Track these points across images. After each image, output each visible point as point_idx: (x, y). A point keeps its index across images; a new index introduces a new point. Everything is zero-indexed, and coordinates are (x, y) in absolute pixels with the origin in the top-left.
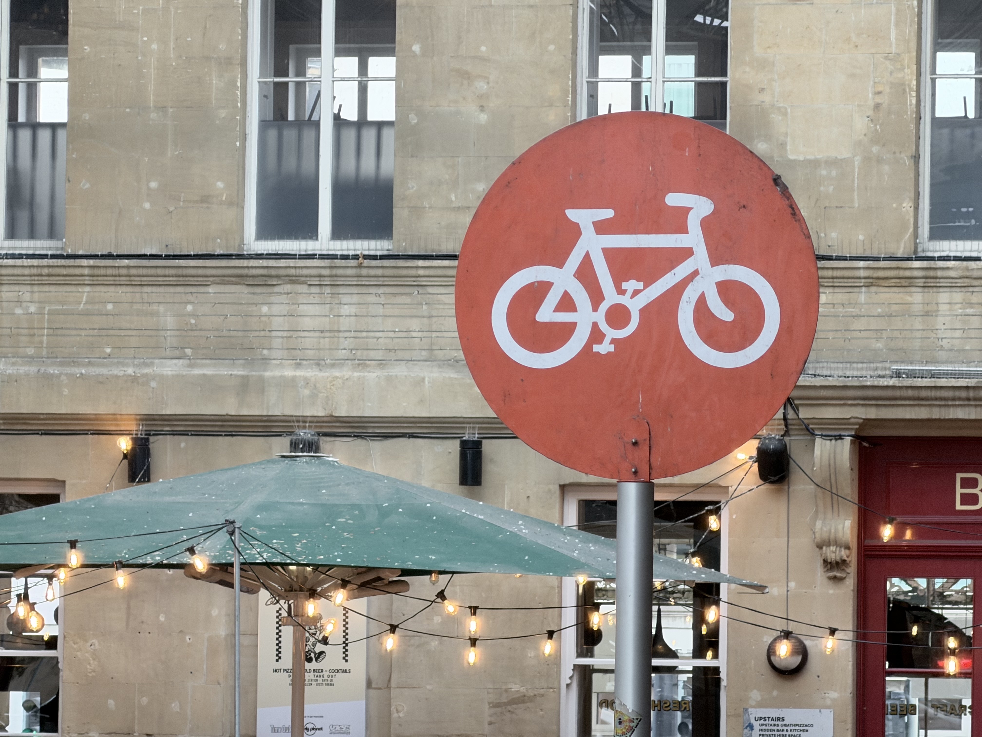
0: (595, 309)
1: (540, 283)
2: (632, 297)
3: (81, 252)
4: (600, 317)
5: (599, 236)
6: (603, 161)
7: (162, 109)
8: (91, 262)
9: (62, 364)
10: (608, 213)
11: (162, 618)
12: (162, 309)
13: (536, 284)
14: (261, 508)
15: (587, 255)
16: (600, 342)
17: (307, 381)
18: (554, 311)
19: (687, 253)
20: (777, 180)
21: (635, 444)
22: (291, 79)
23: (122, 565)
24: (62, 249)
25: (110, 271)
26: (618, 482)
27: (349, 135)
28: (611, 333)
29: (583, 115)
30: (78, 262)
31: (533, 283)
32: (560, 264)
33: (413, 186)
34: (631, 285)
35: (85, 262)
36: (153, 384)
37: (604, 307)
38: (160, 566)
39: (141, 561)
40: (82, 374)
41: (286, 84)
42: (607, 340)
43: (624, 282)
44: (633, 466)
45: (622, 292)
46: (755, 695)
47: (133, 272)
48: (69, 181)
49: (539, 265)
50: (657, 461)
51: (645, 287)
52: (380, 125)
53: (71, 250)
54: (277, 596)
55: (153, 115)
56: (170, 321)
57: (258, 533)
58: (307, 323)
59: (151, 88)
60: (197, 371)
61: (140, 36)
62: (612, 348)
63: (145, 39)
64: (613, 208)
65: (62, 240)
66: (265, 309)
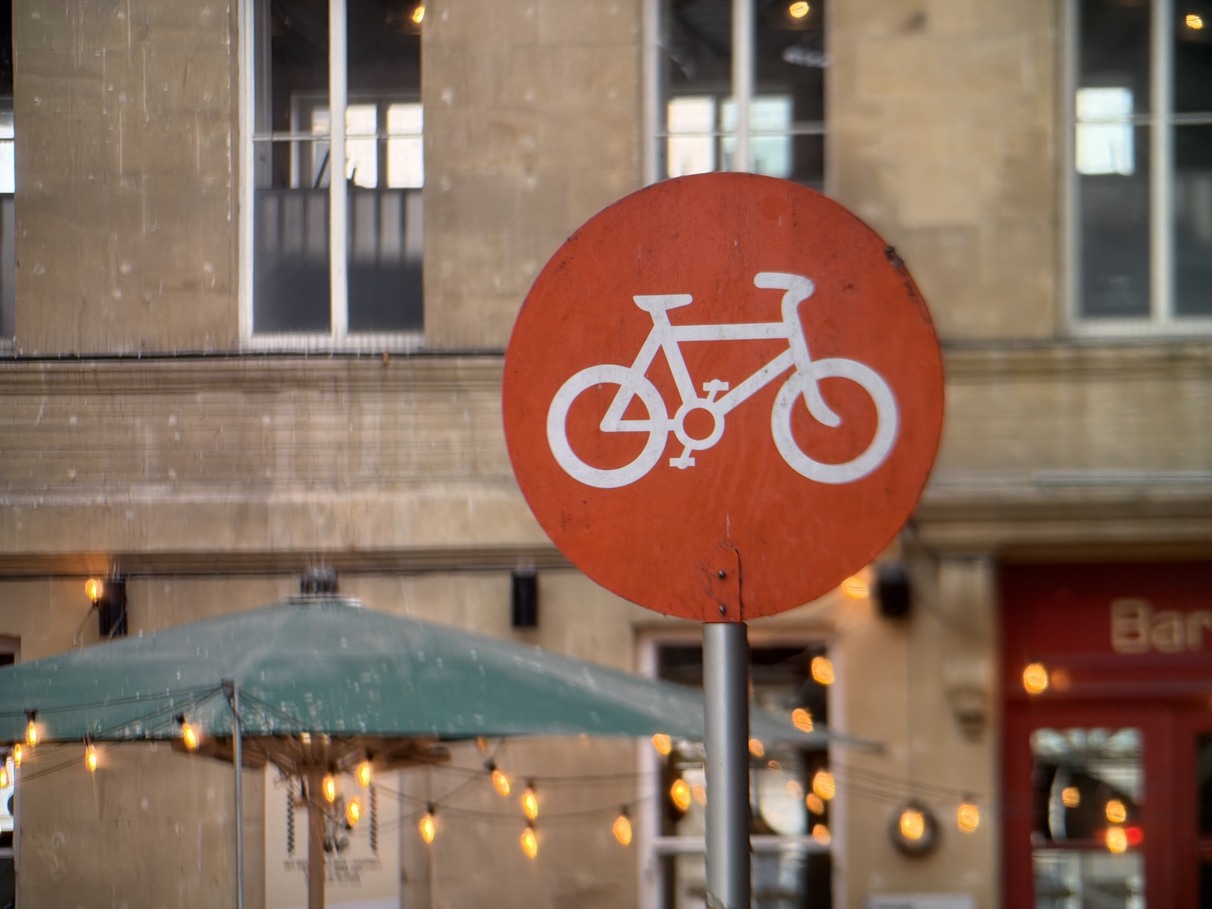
0: (671, 415)
1: (605, 385)
2: (716, 399)
3: (35, 353)
4: (677, 425)
5: (675, 327)
6: (677, 235)
7: (133, 174)
8: (49, 365)
9: (13, 492)
10: (685, 299)
11: (145, 804)
12: (138, 421)
13: (600, 387)
14: (266, 664)
15: (661, 351)
16: (678, 454)
17: (321, 508)
18: (622, 419)
19: (782, 345)
20: (891, 253)
21: (723, 577)
22: (294, 137)
23: (94, 739)
24: (12, 349)
25: (72, 377)
26: (703, 623)
27: (367, 206)
28: (690, 444)
29: (652, 178)
30: (32, 365)
31: (596, 386)
32: (627, 361)
33: (447, 267)
34: (713, 386)
35: (41, 366)
36: (129, 515)
37: (682, 412)
38: (141, 739)
39: (117, 734)
40: (39, 505)
41: (287, 144)
42: (686, 452)
43: (705, 382)
44: (721, 604)
45: (702, 394)
46: (877, 880)
47: (102, 377)
48: (18, 265)
49: (602, 364)
50: (749, 597)
51: (731, 387)
52: (404, 193)
53: (23, 350)
54: (286, 773)
55: (123, 183)
56: (149, 437)
57: (262, 696)
58: (320, 435)
59: (120, 148)
60: (183, 498)
61: (104, 85)
62: (692, 462)
63: (111, 89)
64: (691, 293)
65: (12, 339)
66: (266, 420)
